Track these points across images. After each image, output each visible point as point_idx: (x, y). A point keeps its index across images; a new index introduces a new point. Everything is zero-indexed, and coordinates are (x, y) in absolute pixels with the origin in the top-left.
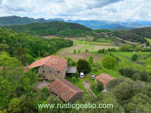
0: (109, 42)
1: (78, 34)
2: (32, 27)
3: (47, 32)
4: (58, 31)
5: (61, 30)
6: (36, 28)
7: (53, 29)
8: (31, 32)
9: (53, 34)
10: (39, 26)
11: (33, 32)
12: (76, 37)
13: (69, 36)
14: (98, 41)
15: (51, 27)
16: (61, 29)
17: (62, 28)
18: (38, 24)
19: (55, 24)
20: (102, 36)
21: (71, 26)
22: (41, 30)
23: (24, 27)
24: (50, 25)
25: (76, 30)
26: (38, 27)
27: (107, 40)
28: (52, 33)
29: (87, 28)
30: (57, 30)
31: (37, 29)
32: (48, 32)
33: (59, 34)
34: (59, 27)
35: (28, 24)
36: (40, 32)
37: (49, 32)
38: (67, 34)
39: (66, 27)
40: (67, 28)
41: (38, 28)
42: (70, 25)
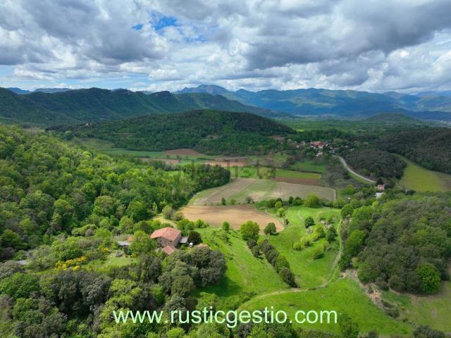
0: (320, 173)
1: (251, 148)
2: (140, 126)
3: (174, 139)
4: (204, 136)
5: (210, 134)
6: (149, 129)
7: (190, 132)
8: (138, 141)
9: (190, 146)
10: (156, 125)
11: (143, 139)
12: (243, 155)
13: (227, 152)
14: (294, 170)
15: (184, 126)
16: (211, 131)
17: (213, 127)
18: (154, 118)
19: (195, 118)
20: (308, 154)
21: (236, 121)
22: (160, 135)
23: (121, 126)
24: (184, 122)
25: (246, 137)
26: (153, 128)
27: (318, 167)
28: (186, 142)
29: (279, 128)
30: (199, 135)
31: (150, 131)
32: (177, 141)
33: (205, 146)
34: (205, 127)
35: (131, 120)
36: (157, 140)
37: (180, 138)
38: (223, 146)
39: (224, 123)
40: (225, 127)
41: (153, 130)
42: (236, 119)
